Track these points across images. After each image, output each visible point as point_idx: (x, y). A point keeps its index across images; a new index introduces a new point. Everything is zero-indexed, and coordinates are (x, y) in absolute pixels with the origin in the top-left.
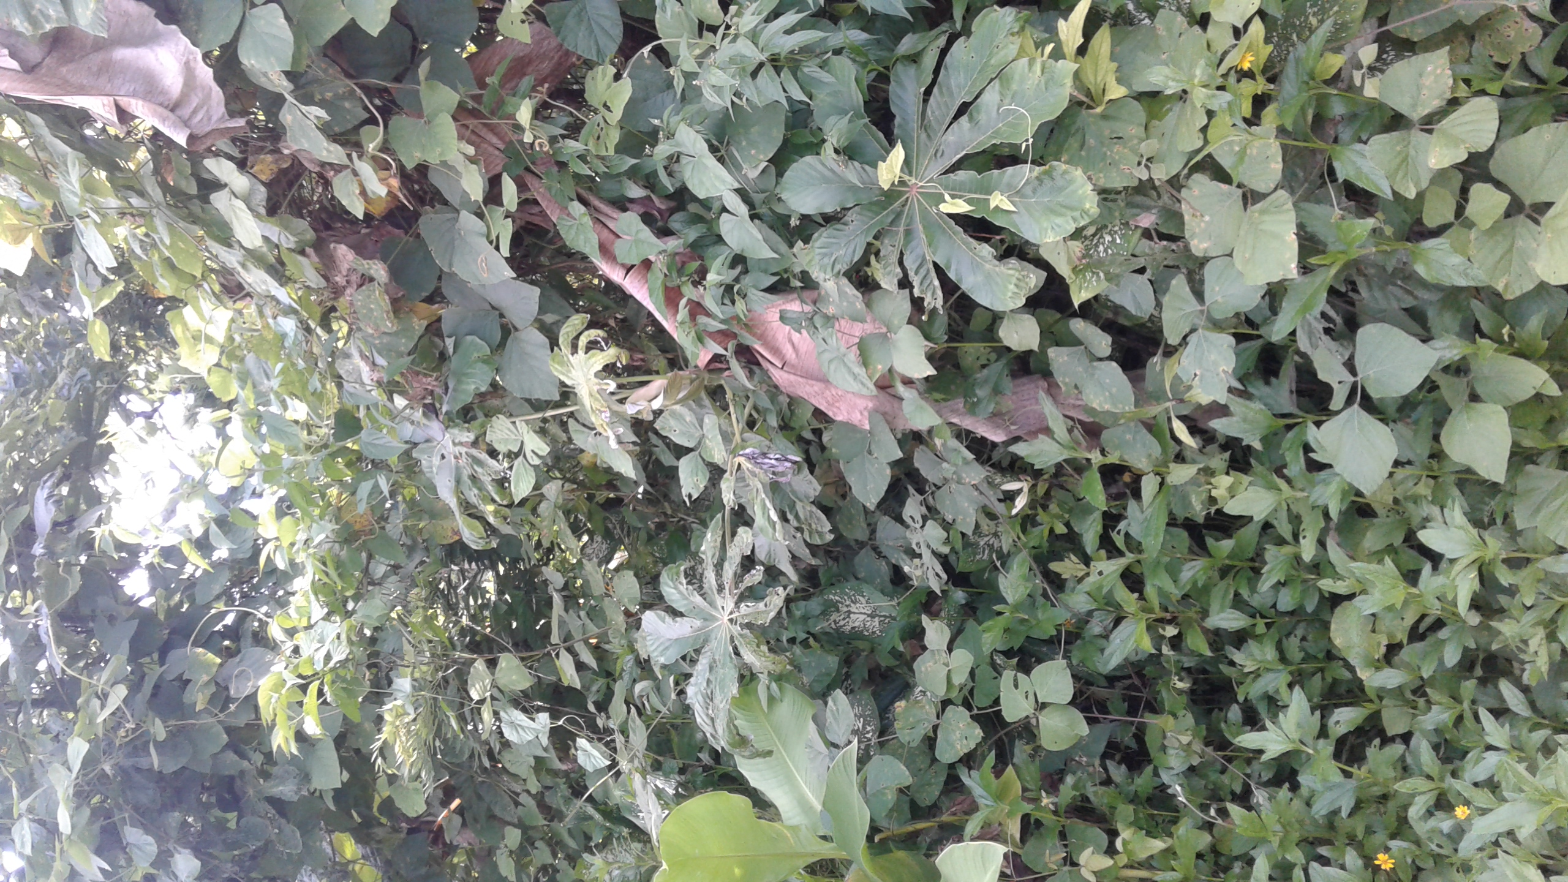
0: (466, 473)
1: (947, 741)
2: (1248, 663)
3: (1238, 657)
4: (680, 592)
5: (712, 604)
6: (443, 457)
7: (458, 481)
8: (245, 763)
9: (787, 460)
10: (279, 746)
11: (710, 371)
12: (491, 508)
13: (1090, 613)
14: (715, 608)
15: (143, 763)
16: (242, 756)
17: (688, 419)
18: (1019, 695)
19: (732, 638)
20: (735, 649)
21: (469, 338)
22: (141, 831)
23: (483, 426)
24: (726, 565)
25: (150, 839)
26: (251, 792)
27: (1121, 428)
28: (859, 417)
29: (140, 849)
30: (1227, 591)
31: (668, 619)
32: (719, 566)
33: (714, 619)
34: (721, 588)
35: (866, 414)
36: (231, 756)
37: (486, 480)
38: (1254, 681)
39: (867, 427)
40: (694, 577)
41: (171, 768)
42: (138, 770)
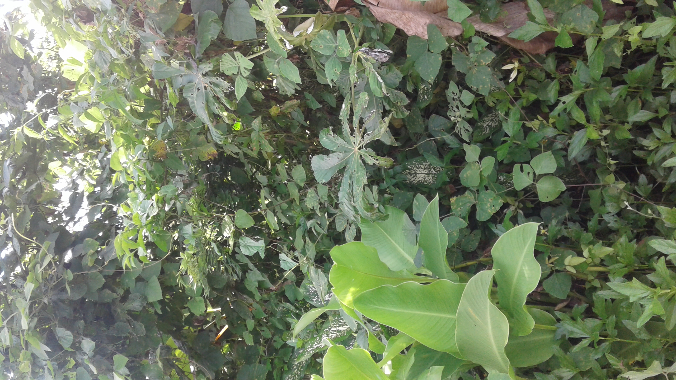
0: (211, 95)
1: (482, 210)
2: (652, 145)
3: (645, 142)
4: (331, 140)
5: (348, 142)
6: (199, 89)
7: (207, 101)
8: (115, 295)
9: (385, 52)
10: (126, 265)
11: (338, 13)
12: (225, 114)
13: (555, 138)
14: (350, 144)
15: (64, 296)
16: (114, 291)
17: (328, 37)
18: (524, 175)
19: (361, 156)
20: (363, 161)
21: (206, 12)
22: (64, 329)
23: (217, 60)
24: (354, 118)
25: (69, 333)
26: (119, 311)
27: (574, 10)
28: (422, 30)
29: (64, 338)
30: (637, 103)
31: (325, 157)
32: (351, 121)
33: (351, 150)
34: (352, 131)
35: (426, 28)
36: (108, 292)
37: (221, 95)
38: (656, 154)
39: (426, 37)
40: (338, 130)
41: (77, 297)
42: (63, 301)
